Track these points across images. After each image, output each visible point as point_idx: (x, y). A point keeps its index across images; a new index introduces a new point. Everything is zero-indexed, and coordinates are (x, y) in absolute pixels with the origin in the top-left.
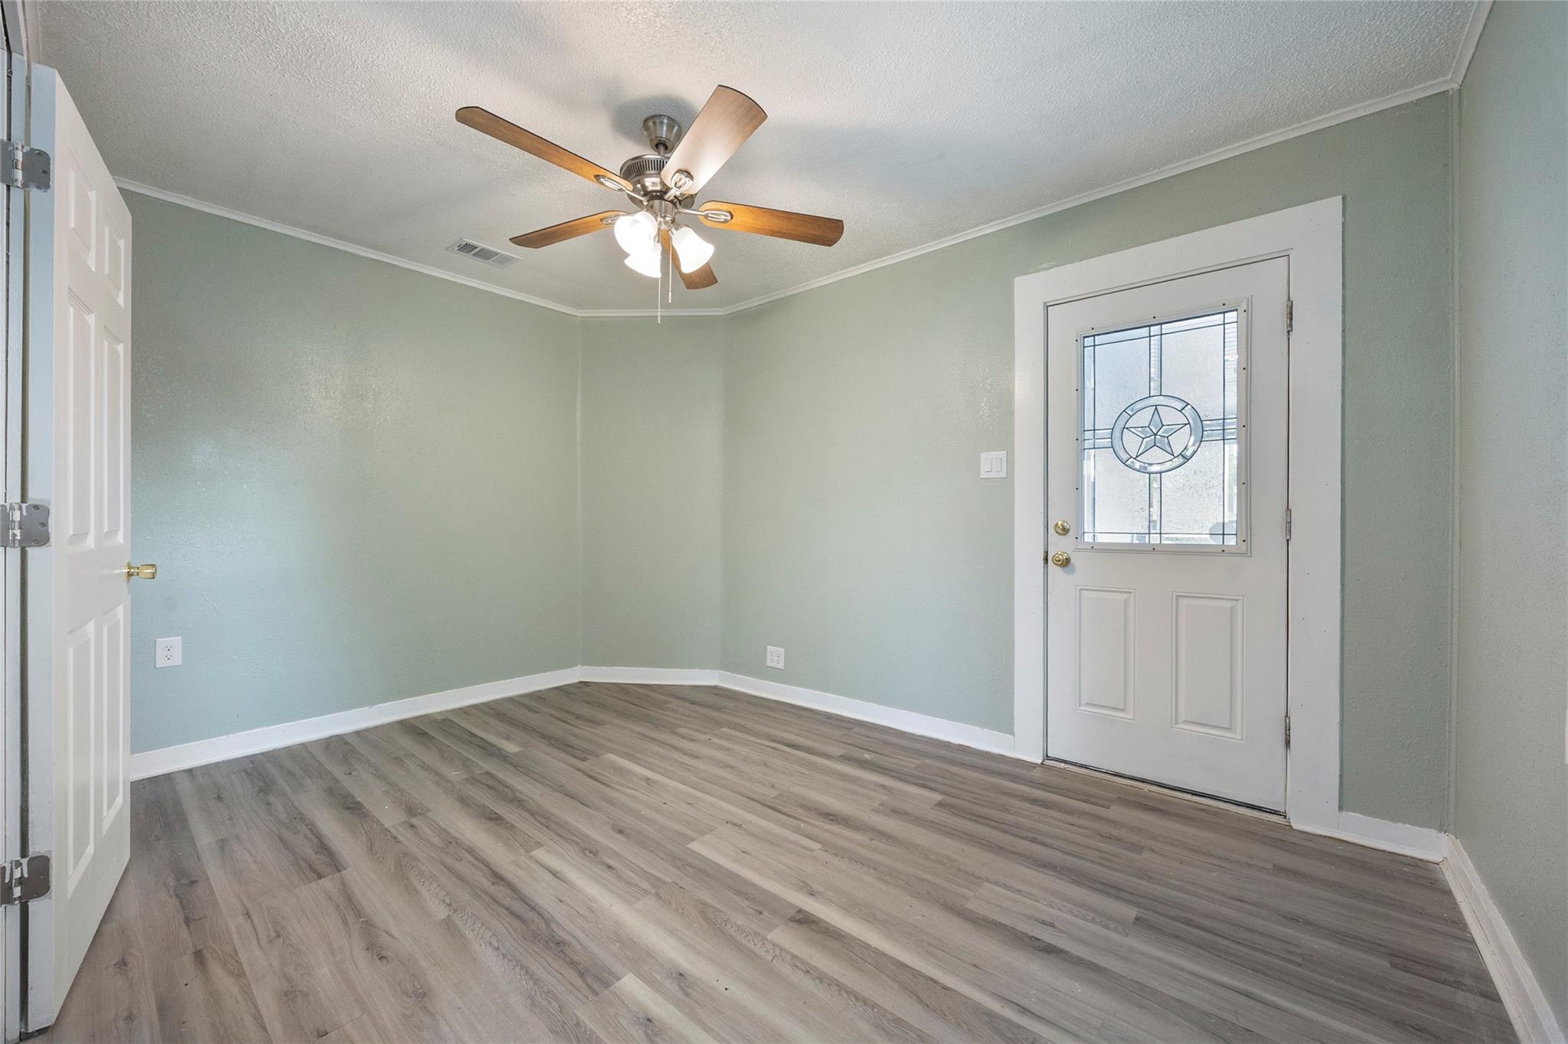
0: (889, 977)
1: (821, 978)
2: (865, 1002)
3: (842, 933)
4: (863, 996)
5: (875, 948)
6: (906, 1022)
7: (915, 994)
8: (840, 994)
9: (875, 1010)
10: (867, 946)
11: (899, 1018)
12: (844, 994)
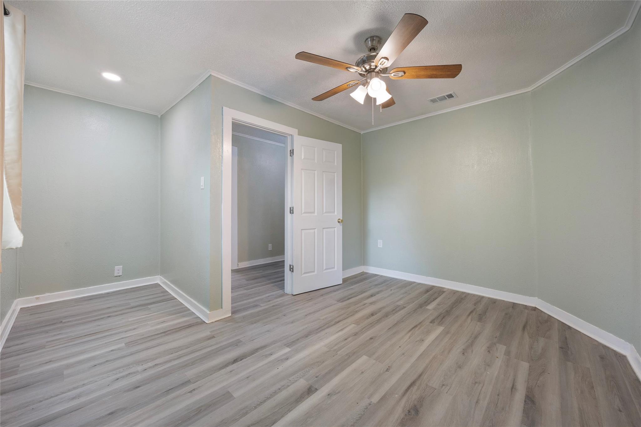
0: (269, 416)
1: (275, 393)
2: (259, 405)
3: (300, 403)
4: (262, 405)
5: (287, 414)
6: (244, 416)
7: (256, 423)
8: (265, 398)
9: (254, 407)
10: (289, 411)
11: (247, 414)
12: (265, 399)
